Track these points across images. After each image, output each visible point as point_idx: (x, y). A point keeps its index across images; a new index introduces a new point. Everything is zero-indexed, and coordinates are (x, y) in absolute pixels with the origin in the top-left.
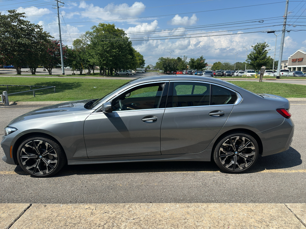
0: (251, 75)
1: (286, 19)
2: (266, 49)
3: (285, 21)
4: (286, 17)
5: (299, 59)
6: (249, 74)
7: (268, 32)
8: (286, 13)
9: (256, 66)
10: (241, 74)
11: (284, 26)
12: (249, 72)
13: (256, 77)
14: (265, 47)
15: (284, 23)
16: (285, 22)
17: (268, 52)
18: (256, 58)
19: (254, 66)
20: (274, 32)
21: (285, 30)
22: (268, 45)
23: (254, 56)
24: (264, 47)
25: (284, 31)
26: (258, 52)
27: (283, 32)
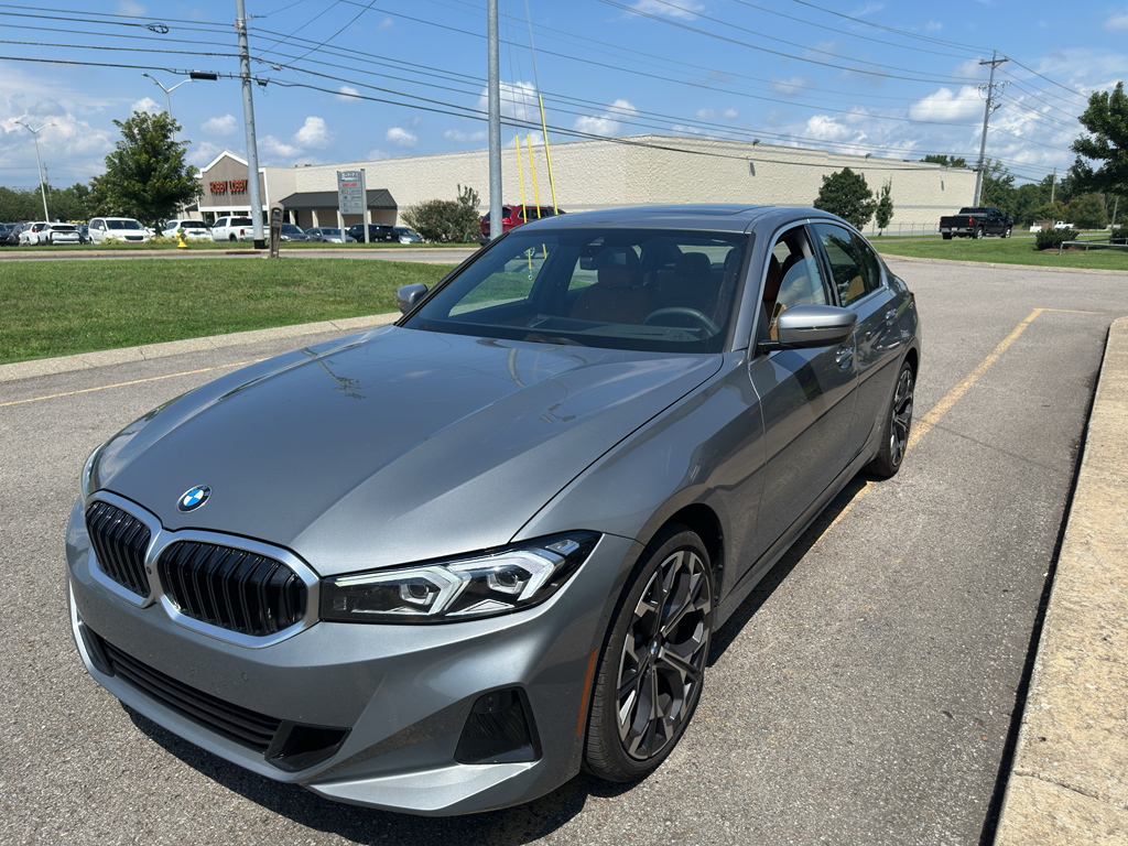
0: (128, 238)
1: (244, 35)
2: (174, 137)
3: (242, 42)
4: (244, 28)
5: (233, 185)
6: (121, 235)
7: (194, 76)
8: (240, 14)
9: (153, 203)
10: (62, 236)
11: (245, 62)
12: (114, 225)
13: (182, 245)
14: (170, 131)
15: (241, 51)
16: (245, 47)
17: (184, 151)
18: (144, 173)
19: (142, 202)
20: (213, 77)
21: (248, 74)
22: (177, 124)
23: (137, 162)
24: (163, 127)
25: (246, 79)
26: (150, 149)
27: (244, 84)
